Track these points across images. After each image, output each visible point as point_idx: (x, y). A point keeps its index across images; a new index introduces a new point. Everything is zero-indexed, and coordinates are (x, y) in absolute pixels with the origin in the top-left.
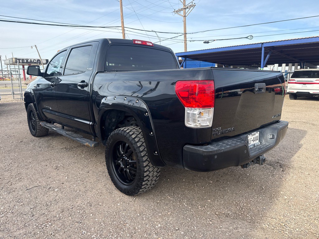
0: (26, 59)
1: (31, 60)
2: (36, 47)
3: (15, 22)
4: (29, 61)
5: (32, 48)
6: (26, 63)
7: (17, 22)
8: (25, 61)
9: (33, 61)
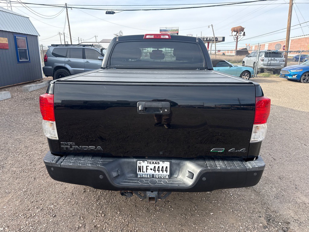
0: (206, 38)
1: (210, 38)
2: (212, 26)
3: (180, 8)
4: (208, 39)
5: (209, 27)
6: (206, 41)
7: (181, 8)
8: (205, 39)
9: (212, 39)
